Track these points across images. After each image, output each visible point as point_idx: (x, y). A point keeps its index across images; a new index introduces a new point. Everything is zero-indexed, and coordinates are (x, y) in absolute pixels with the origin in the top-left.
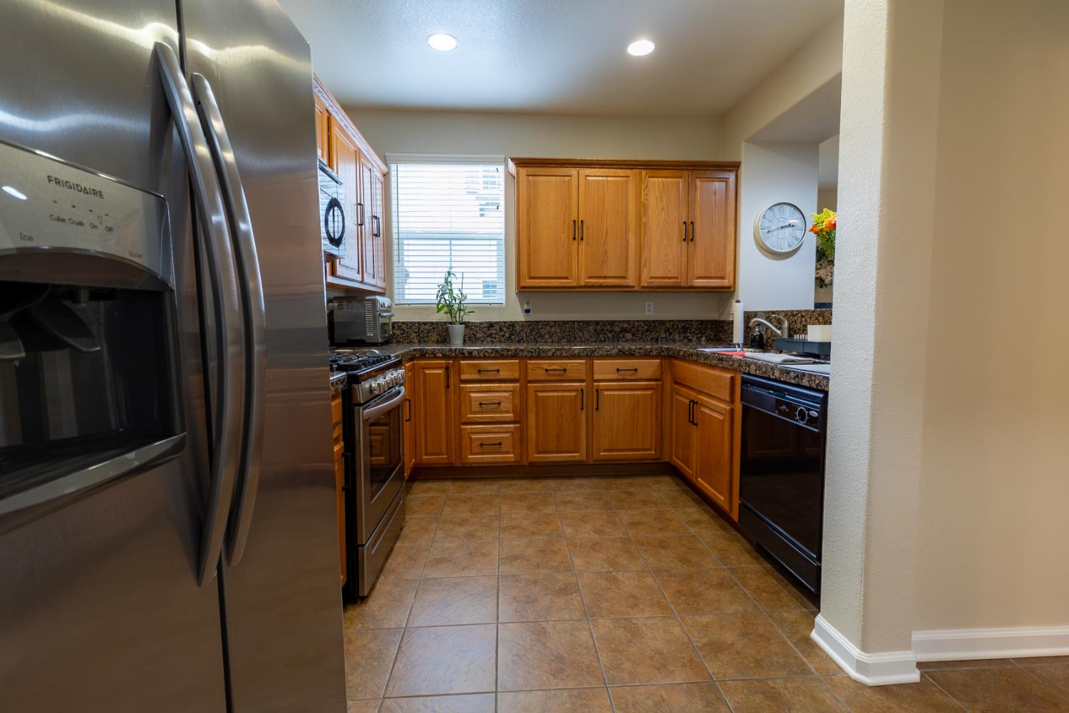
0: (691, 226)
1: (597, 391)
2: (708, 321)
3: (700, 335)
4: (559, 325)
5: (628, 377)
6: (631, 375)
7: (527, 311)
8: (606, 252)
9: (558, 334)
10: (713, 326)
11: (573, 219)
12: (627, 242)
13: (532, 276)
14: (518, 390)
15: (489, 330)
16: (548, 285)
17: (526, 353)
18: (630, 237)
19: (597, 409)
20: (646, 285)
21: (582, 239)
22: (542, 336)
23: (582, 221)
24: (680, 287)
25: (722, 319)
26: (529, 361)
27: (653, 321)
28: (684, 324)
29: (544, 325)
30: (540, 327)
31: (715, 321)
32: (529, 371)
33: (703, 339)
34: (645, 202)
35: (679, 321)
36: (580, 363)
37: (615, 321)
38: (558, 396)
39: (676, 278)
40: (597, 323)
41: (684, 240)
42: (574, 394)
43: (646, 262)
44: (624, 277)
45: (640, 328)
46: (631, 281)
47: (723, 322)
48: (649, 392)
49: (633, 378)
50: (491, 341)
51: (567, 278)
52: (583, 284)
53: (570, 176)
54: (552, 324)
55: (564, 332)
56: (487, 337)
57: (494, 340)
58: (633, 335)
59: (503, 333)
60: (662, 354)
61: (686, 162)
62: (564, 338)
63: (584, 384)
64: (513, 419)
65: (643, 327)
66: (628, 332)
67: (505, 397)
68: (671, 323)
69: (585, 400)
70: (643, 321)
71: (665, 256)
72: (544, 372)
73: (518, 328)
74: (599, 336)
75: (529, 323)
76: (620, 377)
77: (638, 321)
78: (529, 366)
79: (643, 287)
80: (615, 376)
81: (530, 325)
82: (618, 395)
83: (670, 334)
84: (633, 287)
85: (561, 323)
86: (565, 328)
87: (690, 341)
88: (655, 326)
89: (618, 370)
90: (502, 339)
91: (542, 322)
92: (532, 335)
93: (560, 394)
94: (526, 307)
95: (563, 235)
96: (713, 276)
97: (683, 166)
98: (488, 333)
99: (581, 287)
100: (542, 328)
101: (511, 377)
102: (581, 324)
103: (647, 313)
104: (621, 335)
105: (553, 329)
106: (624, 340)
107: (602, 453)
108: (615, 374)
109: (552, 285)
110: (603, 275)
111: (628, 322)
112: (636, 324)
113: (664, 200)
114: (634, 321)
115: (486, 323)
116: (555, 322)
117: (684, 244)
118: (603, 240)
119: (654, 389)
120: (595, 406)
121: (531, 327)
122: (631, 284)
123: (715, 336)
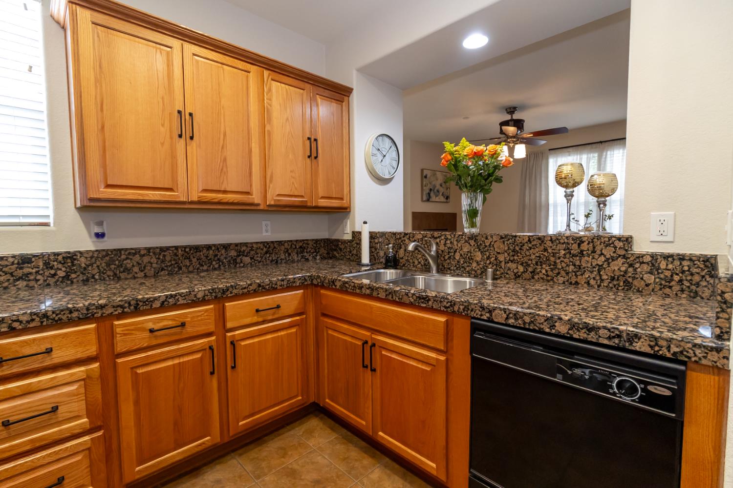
0: (315, 142)
1: (232, 343)
2: (321, 240)
3: (315, 254)
4: (154, 253)
5: (270, 318)
6: (274, 314)
7: (100, 236)
8: (225, 160)
9: (154, 265)
10: (326, 244)
11: (177, 108)
12: (250, 151)
13: (109, 183)
14: (97, 374)
15: (21, 268)
16: (141, 198)
17: (110, 310)
18: (253, 145)
19: (233, 368)
20: (272, 203)
21: (192, 138)
22: (127, 270)
23: (191, 114)
24: (306, 207)
25: (334, 237)
26: (116, 323)
27: (272, 242)
28: (301, 244)
29: (129, 254)
30: (123, 257)
31: (327, 239)
32: (118, 338)
33: (318, 257)
34: (269, 107)
35: (297, 241)
36: (206, 311)
37: (231, 244)
38: (174, 365)
39: (302, 196)
40: (209, 247)
41: (309, 157)
42: (199, 355)
43: (272, 177)
44: (248, 193)
45: (258, 251)
46: (256, 198)
47: (338, 241)
48: (294, 330)
49: (276, 316)
50: (27, 286)
51: (171, 190)
52: (195, 199)
53: (171, 48)
54: (142, 252)
55: (163, 262)
56: (18, 280)
57: (32, 283)
58: (251, 258)
59: (53, 272)
60: (306, 283)
61: (308, 73)
62: (163, 269)
63: (214, 338)
64: (88, 427)
65: (262, 249)
66: (246, 256)
67: (69, 394)
68: (290, 243)
69: (215, 360)
70: (262, 242)
71: (291, 172)
72: (147, 334)
73: (83, 261)
74: (211, 264)
75: (104, 253)
76: (260, 319)
77: (257, 243)
78: (118, 330)
79: (270, 206)
80: (255, 319)
81: (107, 255)
82: (259, 341)
83: (289, 254)
84: (258, 205)
85: (158, 250)
86: (164, 256)
87: (307, 260)
88: (275, 248)
89: (257, 311)
90: (52, 281)
91: (126, 250)
92: (110, 270)
93: (176, 361)
94: (97, 230)
95: (162, 129)
96: (334, 196)
97: (306, 78)
98: (19, 273)
99: (192, 203)
100: (127, 259)
101: (79, 355)
102: (187, 250)
103: (264, 234)
104: (238, 260)
105: (146, 259)
106: (242, 265)
107: (241, 423)
108: (254, 316)
109: (147, 198)
110: (223, 189)
111: (246, 244)
112: (255, 246)
113: (288, 110)
114: (252, 243)
115: (14, 257)
116: (148, 249)
117: (308, 160)
118: (221, 145)
119: (298, 325)
120: (230, 363)
121: (107, 258)
122: (256, 201)
123: (328, 253)
